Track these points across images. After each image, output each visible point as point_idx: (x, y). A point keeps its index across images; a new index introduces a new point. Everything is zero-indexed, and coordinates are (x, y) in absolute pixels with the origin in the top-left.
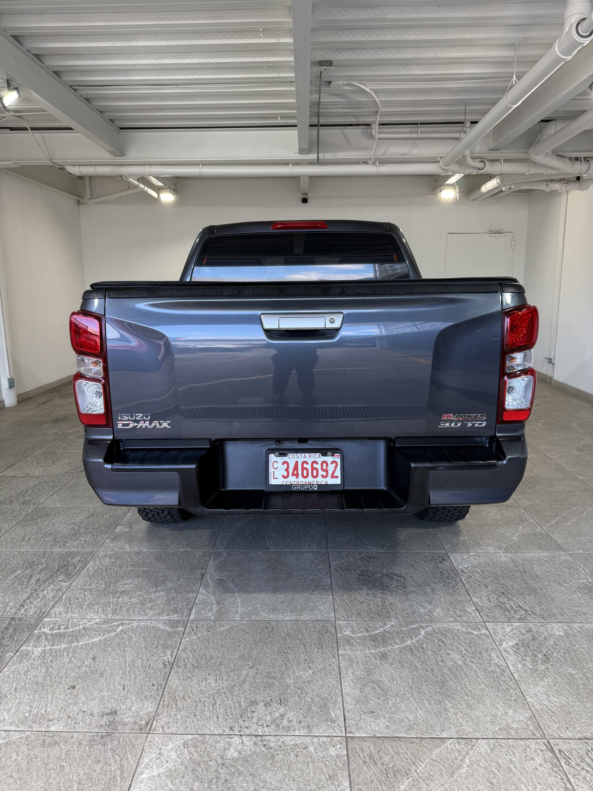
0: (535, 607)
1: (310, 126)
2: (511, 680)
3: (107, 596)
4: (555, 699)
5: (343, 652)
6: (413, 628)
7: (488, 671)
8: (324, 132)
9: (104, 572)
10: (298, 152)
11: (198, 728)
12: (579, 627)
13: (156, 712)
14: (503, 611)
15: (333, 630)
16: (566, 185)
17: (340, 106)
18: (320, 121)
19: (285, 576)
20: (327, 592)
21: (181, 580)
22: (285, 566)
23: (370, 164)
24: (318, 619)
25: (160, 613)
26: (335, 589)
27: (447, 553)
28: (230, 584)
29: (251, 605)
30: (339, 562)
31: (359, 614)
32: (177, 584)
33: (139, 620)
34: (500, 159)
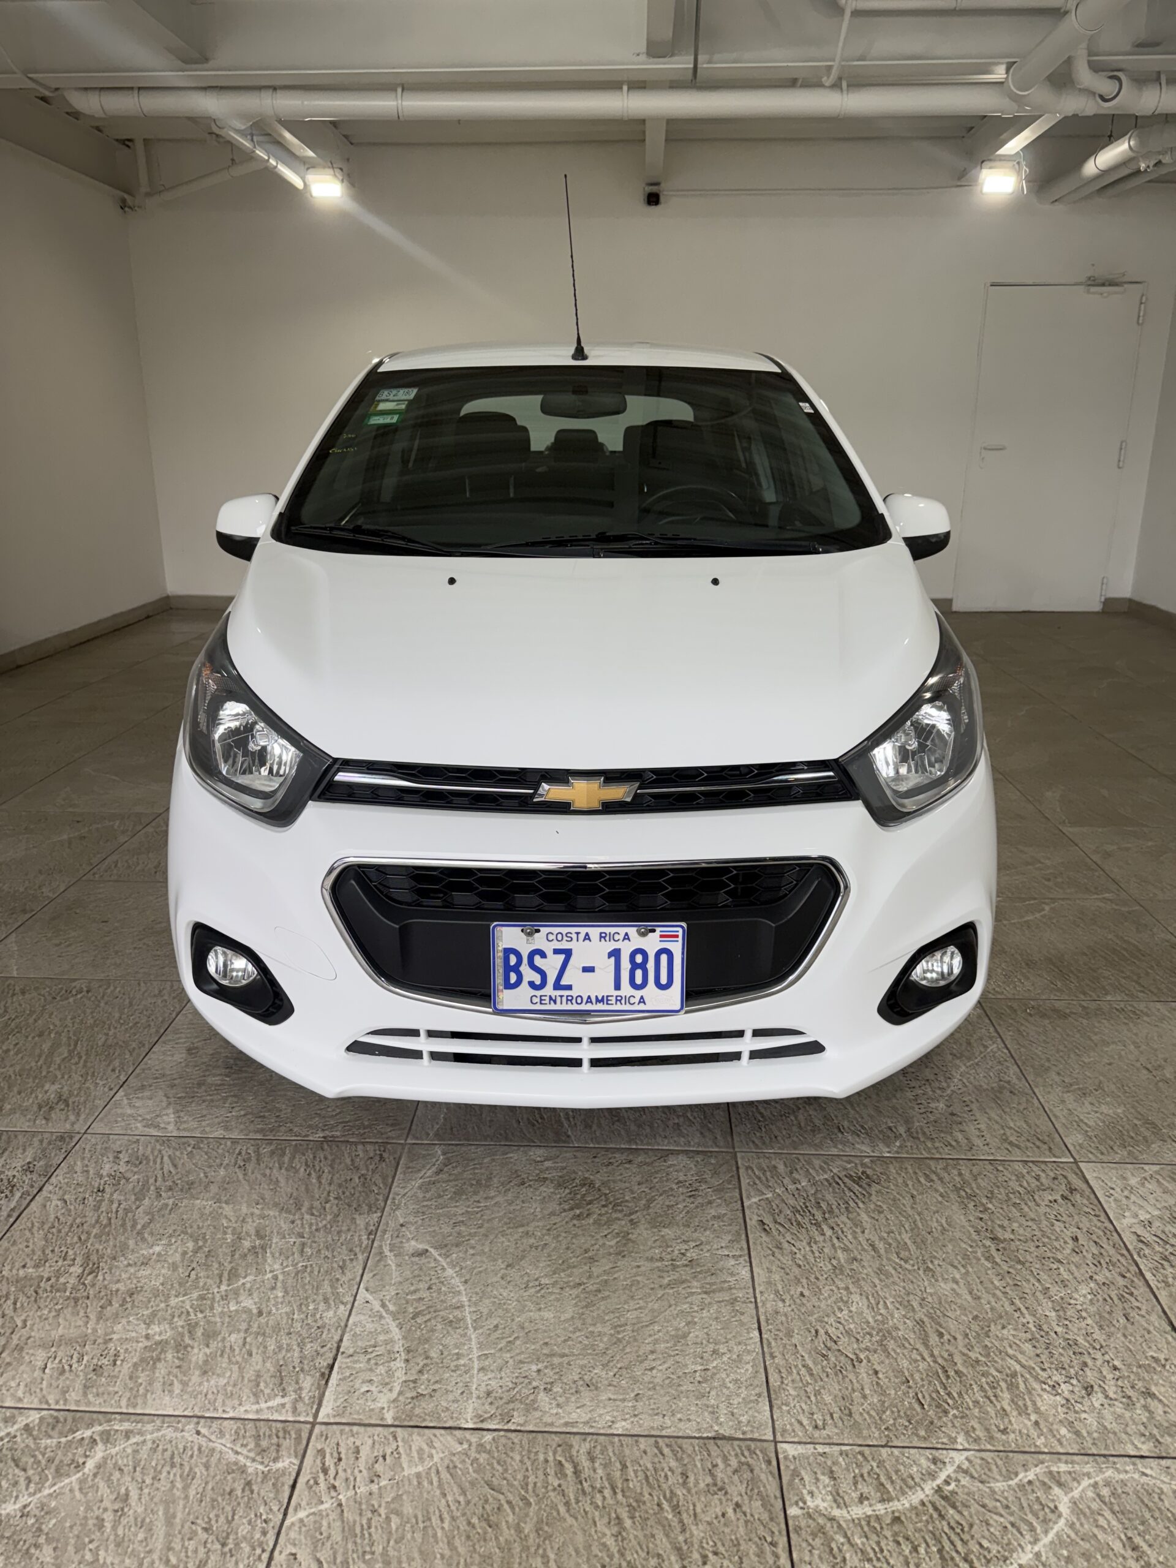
6: (1030, 1482)
10: (644, 50)
15: (772, 1486)
19: (612, 1247)
20: (742, 1314)
21: (308, 1251)
22: (611, 1206)
23: (827, 84)
24: (721, 1431)
25: (229, 1389)
26: (764, 1304)
27: (1076, 1162)
28: (450, 1272)
29: (511, 1361)
30: (770, 1195)
31: (847, 1412)
32: (295, 1265)
33: (161, 1418)
34: (1159, 74)
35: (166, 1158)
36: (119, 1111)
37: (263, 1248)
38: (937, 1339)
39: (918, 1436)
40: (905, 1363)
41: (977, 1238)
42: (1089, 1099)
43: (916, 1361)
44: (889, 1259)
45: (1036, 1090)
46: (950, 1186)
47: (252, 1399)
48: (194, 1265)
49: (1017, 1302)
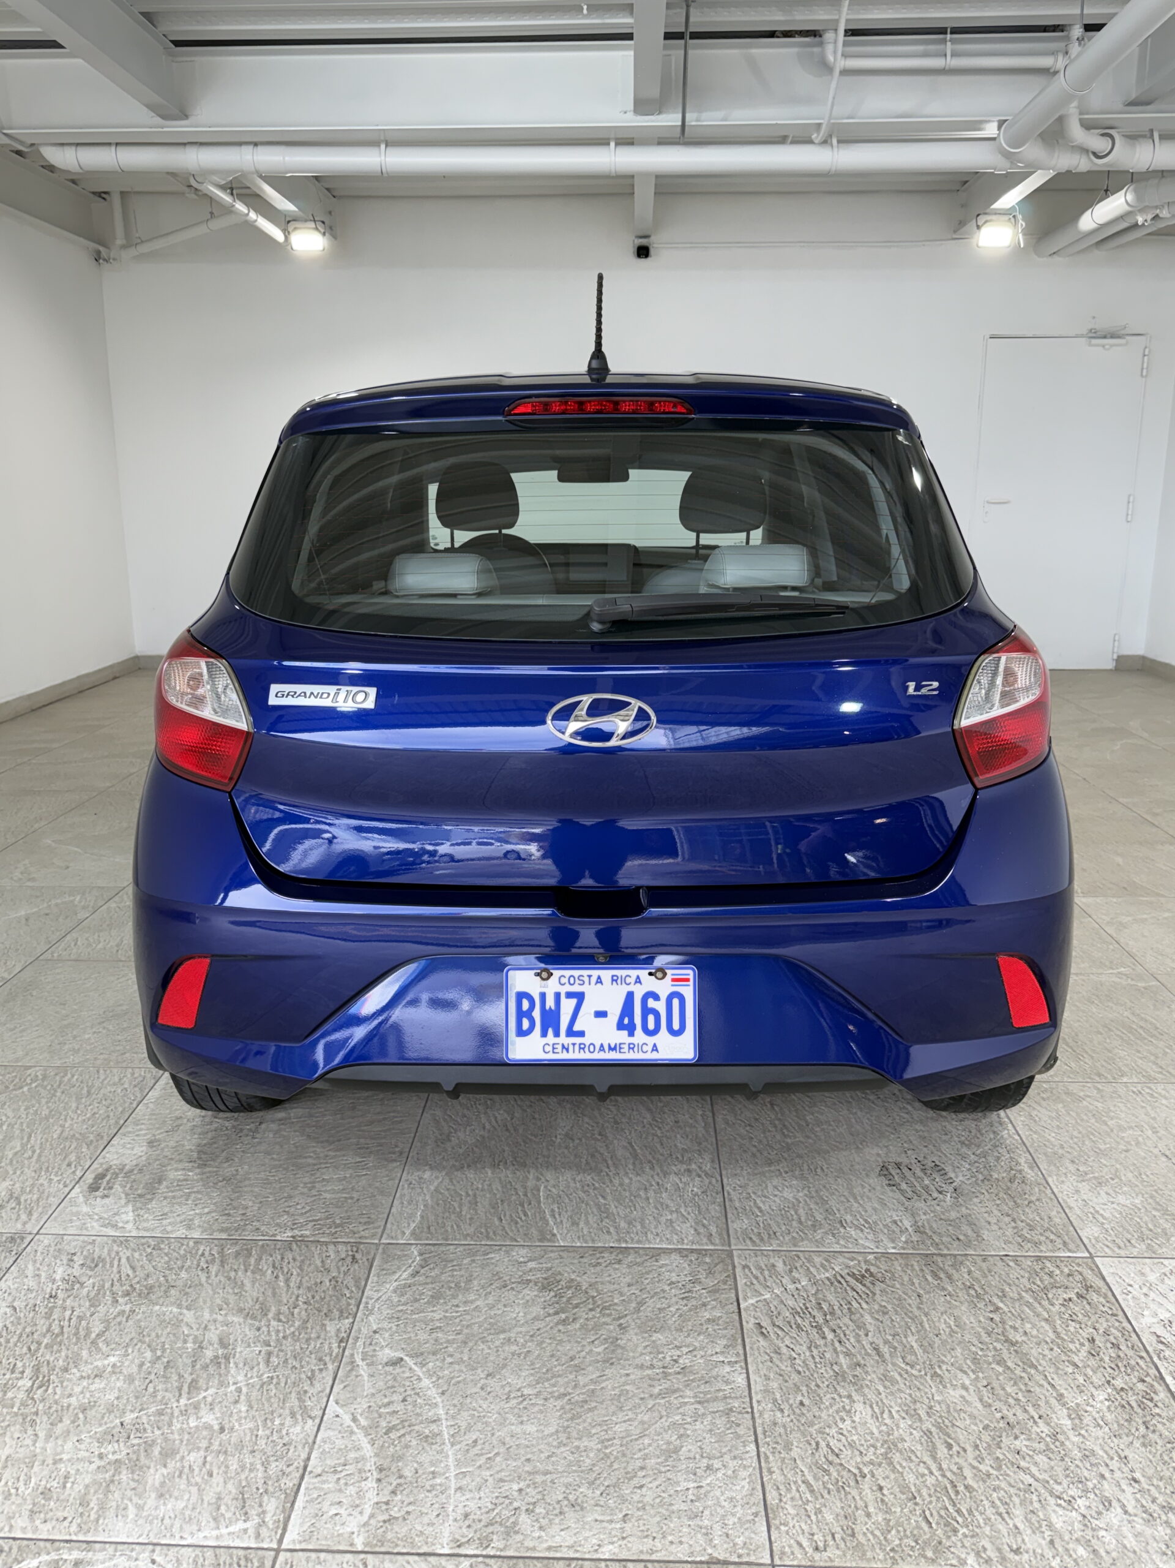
1: (666, 36)
3: (31, 1430)
8: (701, 53)
9: (40, 1320)
10: (631, 106)
18: (692, 19)
19: (599, 1354)
20: (738, 1425)
21: (274, 1360)
22: (598, 1310)
23: (816, 141)
24: (715, 1555)
25: (187, 1513)
26: (761, 1414)
27: (1091, 1257)
28: (426, 1382)
29: (490, 1480)
30: (768, 1296)
31: (850, 1532)
32: (260, 1377)
33: (113, 1546)
34: (1152, 131)
35: (124, 1260)
36: (74, 1209)
37: (227, 1358)
38: (946, 1451)
39: (925, 1557)
40: (911, 1478)
41: (987, 1340)
42: (1105, 1189)
43: (923, 1475)
44: (894, 1364)
45: (1050, 1180)
46: (959, 1284)
47: (212, 1524)
48: (152, 1377)
49: (1030, 1409)
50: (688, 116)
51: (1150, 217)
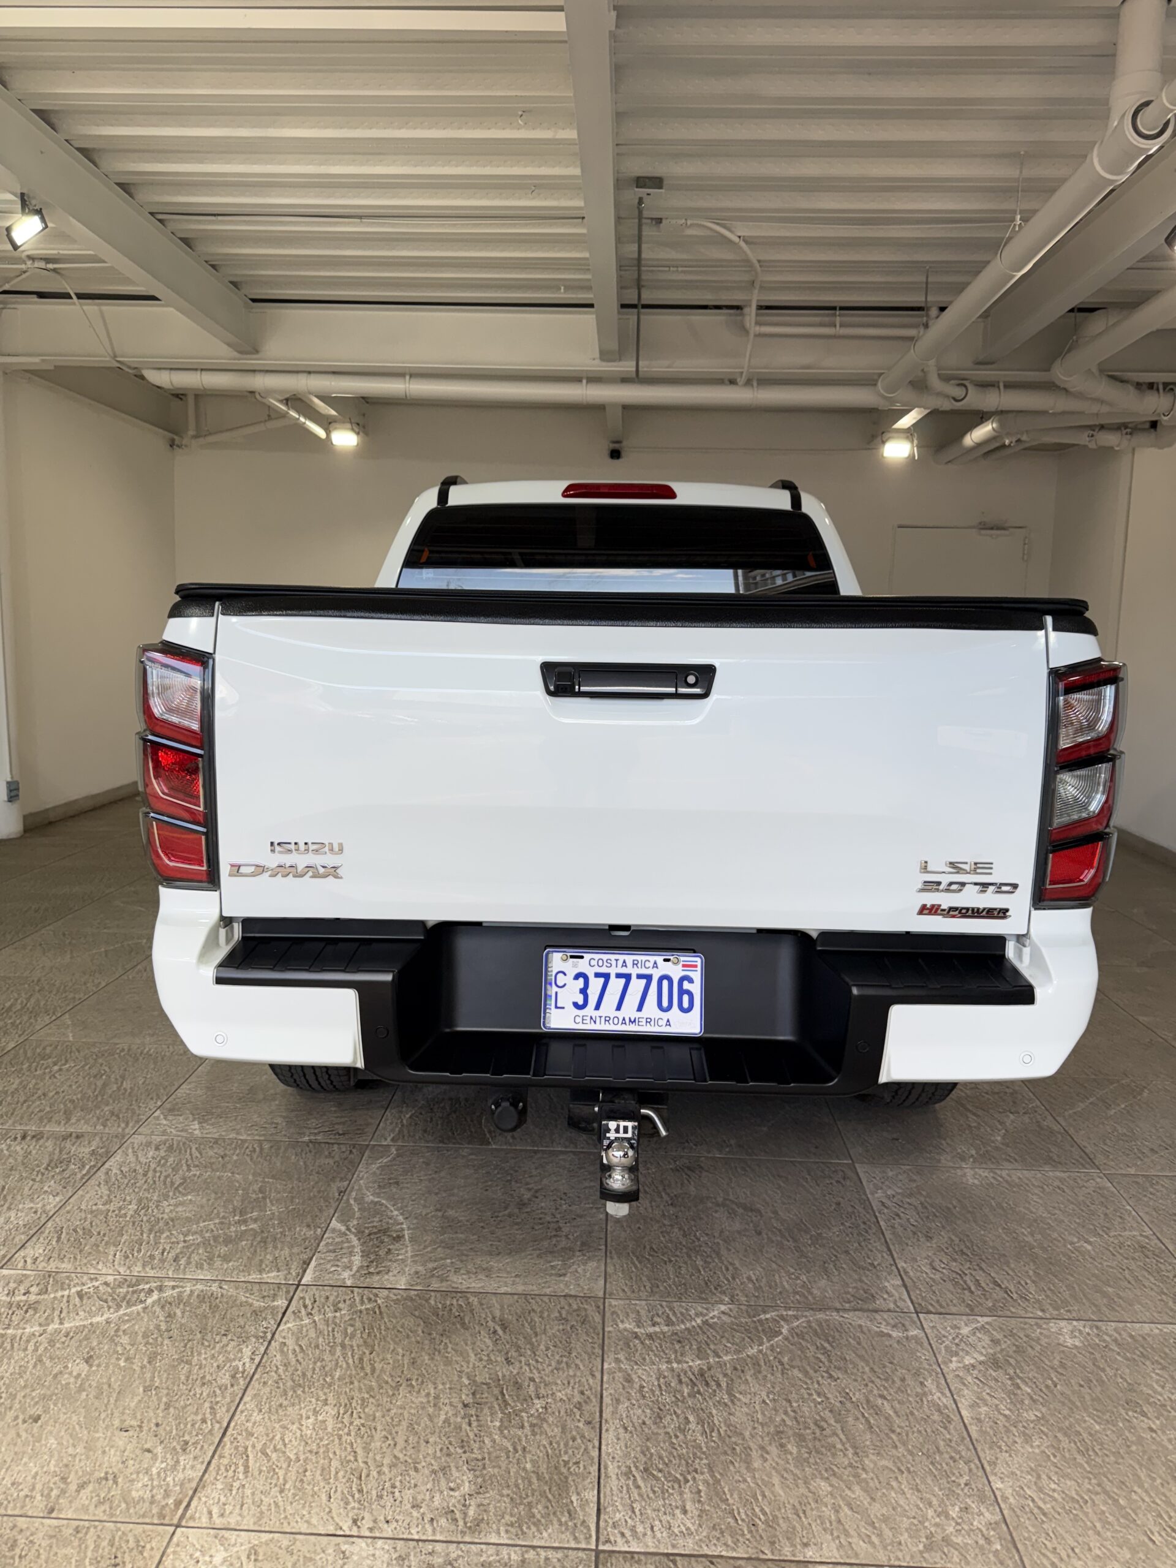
0: (1026, 1284)
1: (623, 306)
2: (963, 1439)
3: (138, 1229)
4: (1053, 1486)
5: (613, 1365)
6: (767, 1319)
7: (916, 1418)
8: (651, 319)
9: (140, 1177)
10: (597, 355)
11: (286, 1517)
12: (1115, 1330)
13: (201, 1480)
14: (959, 1291)
15: (598, 1318)
16: (1129, 436)
17: (680, 269)
18: (643, 296)
21: (296, 1200)
22: (514, 1180)
23: (741, 383)
24: (570, 1293)
25: (242, 1268)
26: (612, 1232)
27: (853, 1164)
28: (396, 1213)
29: (434, 1258)
33: (196, 1280)
34: (998, 382)
35: (194, 1150)
36: (158, 1122)
39: (700, 1297)
46: (759, 1174)
47: (257, 1273)
50: (641, 363)
51: (1014, 440)
